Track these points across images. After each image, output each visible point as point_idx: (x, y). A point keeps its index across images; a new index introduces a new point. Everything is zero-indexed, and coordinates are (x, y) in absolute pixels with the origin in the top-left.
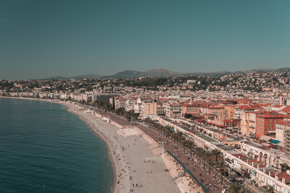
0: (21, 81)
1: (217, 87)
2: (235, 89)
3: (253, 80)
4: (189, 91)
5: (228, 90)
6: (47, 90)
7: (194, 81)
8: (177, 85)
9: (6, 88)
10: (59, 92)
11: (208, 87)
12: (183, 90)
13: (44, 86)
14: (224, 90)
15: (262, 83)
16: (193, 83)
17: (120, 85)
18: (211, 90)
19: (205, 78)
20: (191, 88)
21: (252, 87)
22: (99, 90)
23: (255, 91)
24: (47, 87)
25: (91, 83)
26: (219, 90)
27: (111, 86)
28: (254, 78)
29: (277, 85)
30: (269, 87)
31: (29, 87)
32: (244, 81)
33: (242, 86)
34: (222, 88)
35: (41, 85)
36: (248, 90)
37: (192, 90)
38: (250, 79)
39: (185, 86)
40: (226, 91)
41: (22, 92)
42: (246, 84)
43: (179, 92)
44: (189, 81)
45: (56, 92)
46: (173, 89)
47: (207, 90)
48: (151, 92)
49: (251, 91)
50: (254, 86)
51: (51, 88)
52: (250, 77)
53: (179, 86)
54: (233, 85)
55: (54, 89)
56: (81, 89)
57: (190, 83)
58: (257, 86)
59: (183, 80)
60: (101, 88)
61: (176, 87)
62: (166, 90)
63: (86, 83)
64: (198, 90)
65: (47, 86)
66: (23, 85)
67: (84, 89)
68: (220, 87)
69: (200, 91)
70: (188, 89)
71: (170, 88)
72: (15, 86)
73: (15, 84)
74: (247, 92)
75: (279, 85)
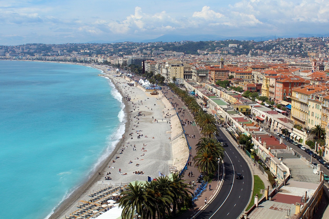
0: (59, 45)
1: (259, 51)
2: (278, 54)
3: (299, 44)
4: (230, 55)
5: (271, 55)
6: (86, 54)
7: (236, 45)
8: (218, 49)
9: (43, 52)
10: (97, 56)
11: (250, 52)
12: (224, 54)
13: (83, 50)
14: (267, 54)
15: (307, 48)
16: (235, 47)
17: (160, 49)
18: (252, 55)
19: (248, 42)
20: (232, 52)
21: (296, 51)
22: (138, 54)
23: (300, 56)
24: (86, 51)
25: (130, 47)
26: (262, 55)
27: (150, 50)
28: (299, 42)
29: (325, 50)
30: (315, 52)
31: (68, 51)
32: (288, 45)
33: (286, 51)
34: (265, 53)
35: (80, 49)
36: (292, 55)
37: (233, 55)
38: (295, 43)
39: (227, 51)
40: (268, 56)
41: (60, 56)
42: (290, 49)
43: (220, 56)
44: (230, 45)
45: (95, 56)
46: (214, 53)
47: (249, 55)
48: (191, 56)
49: (295, 56)
50: (299, 50)
51: (90, 52)
52: (295, 41)
53: (220, 50)
54: (276, 49)
55: (93, 53)
56: (120, 53)
57: (232, 47)
58: (303, 51)
59: (225, 44)
60: (140, 52)
61: (217, 52)
62: (207, 54)
63: (125, 47)
64: (240, 55)
65: (86, 49)
66: (61, 49)
67: (123, 53)
68: (263, 52)
69: (241, 56)
70: (229, 53)
71: (210, 53)
72: (53, 50)
73: (53, 48)
74: (290, 57)
75: (327, 50)
